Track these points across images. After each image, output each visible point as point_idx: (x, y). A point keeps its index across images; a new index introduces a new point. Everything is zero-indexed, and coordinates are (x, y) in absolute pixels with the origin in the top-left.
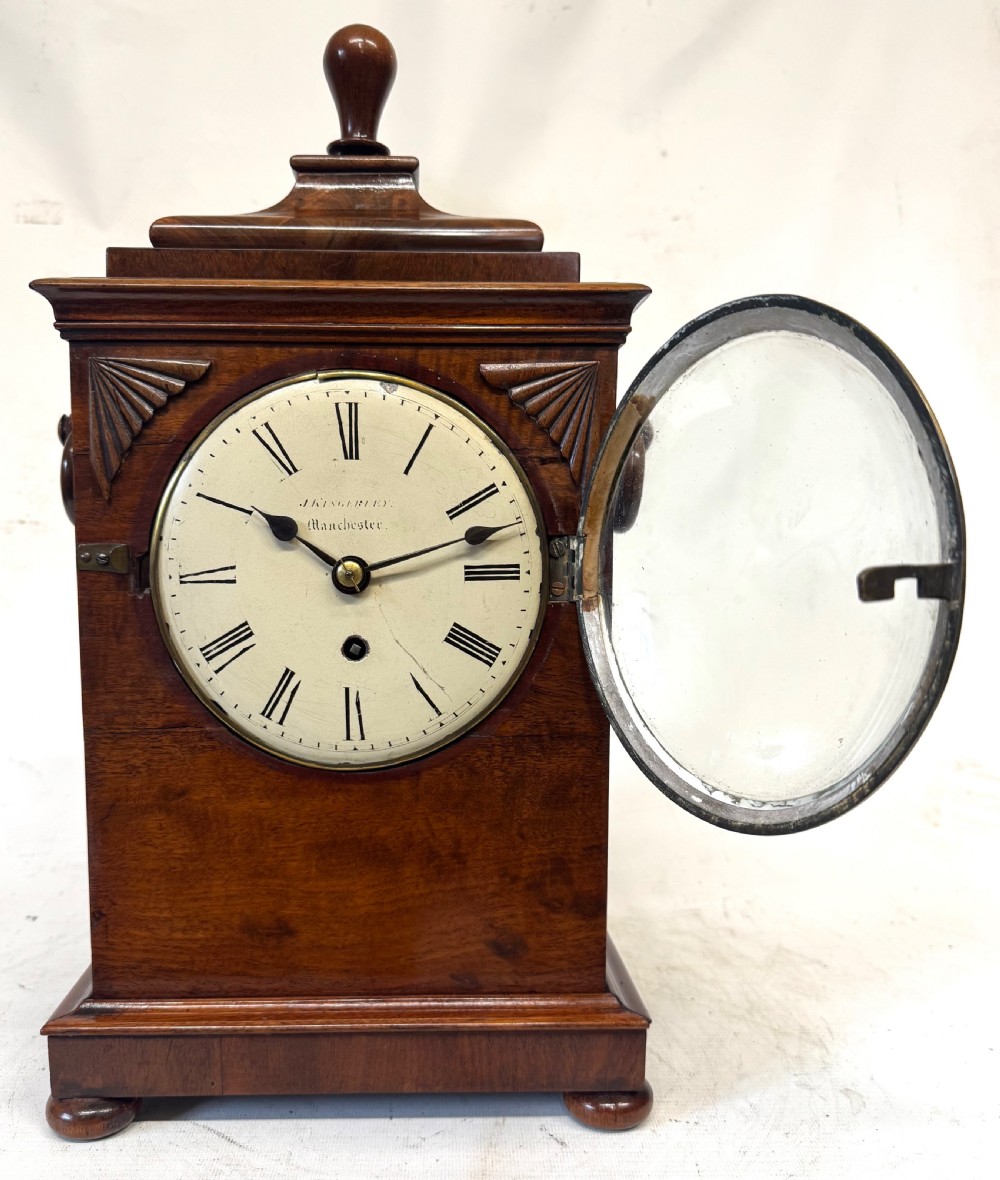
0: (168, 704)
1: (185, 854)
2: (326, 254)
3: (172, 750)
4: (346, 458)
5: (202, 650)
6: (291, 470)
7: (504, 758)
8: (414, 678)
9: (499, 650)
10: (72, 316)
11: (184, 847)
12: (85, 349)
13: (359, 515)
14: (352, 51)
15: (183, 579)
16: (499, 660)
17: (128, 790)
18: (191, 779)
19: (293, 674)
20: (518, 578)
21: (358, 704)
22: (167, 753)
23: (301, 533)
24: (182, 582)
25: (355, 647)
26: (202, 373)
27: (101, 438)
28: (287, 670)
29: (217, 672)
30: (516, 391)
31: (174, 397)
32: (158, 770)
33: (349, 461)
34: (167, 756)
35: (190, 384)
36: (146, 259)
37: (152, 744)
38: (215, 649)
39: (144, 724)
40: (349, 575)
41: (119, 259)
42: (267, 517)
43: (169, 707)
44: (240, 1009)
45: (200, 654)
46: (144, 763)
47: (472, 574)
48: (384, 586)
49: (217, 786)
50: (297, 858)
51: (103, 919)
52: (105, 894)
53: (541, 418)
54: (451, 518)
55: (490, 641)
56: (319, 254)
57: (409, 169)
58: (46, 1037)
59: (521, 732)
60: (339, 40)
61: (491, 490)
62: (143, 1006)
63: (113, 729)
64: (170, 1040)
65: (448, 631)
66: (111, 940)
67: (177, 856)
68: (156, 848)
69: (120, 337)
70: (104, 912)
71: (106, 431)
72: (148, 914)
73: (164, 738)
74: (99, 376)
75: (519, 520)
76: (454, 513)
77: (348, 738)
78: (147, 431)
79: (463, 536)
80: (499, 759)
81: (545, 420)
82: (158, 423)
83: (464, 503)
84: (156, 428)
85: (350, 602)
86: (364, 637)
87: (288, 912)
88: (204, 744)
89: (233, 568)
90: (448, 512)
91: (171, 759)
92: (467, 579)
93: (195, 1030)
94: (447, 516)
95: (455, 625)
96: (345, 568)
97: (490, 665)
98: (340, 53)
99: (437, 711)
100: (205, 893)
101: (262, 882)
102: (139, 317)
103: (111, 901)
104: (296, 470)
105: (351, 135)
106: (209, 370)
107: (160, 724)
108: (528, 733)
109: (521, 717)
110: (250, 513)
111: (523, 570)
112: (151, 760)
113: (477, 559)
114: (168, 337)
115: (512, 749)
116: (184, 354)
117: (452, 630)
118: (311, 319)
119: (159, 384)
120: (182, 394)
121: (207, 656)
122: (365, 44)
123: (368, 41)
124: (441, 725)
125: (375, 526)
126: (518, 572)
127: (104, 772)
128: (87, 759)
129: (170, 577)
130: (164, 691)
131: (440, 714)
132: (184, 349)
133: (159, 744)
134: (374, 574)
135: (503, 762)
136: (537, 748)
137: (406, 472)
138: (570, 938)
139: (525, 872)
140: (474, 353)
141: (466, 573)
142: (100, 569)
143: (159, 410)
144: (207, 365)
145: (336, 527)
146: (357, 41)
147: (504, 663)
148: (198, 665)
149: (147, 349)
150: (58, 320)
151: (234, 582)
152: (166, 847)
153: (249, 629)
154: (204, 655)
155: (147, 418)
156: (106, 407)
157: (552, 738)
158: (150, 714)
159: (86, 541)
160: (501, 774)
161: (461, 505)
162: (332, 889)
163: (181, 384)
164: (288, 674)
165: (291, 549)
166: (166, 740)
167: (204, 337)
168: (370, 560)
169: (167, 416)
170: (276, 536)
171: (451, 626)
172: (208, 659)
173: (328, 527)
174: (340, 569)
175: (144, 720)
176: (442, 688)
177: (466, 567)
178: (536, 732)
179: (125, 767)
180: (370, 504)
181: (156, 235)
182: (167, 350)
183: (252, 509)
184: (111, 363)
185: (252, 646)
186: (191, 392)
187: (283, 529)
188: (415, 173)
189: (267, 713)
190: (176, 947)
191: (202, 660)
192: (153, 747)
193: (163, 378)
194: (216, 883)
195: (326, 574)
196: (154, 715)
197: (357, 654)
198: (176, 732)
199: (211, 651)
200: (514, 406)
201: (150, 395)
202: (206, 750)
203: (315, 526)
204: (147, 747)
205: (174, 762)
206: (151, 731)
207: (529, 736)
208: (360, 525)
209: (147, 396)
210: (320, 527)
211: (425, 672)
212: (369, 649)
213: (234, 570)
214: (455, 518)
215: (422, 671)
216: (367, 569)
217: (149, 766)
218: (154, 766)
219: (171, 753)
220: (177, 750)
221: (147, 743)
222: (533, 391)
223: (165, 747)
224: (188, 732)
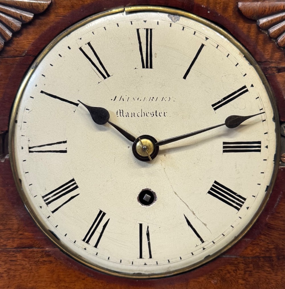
0: (20, 232)
3: (24, 263)
4: (143, 67)
5: (43, 197)
6: (106, 76)
7: (245, 272)
8: (186, 218)
9: (245, 199)
13: (151, 107)
15: (31, 150)
16: (245, 206)
18: (36, 282)
19: (104, 214)
20: (259, 151)
21: (148, 234)
22: (20, 265)
23: (112, 119)
24: (30, 152)
25: (147, 196)
26: (45, 8)
28: (101, 212)
29: (53, 212)
30: (263, 21)
31: (26, 24)
32: (15, 276)
33: (145, 69)
34: (21, 267)
35: (36, 17)
37: (10, 259)
38: (52, 197)
39: (6, 245)
40: (144, 150)
42: (88, 107)
43: (21, 234)
45: (42, 200)
46: (5, 271)
47: (228, 148)
48: (167, 155)
49: (53, 287)
53: (279, 41)
54: (215, 109)
55: (238, 193)
59: (258, 254)
61: (243, 90)
65: (210, 186)
73: (18, 255)
75: (262, 111)
76: (217, 106)
77: (141, 257)
78: (8, 48)
79: (224, 123)
80: (242, 272)
81: (282, 41)
82: (15, 42)
83: (225, 99)
84: (14, 46)
85: (144, 166)
86: (153, 190)
88: (44, 259)
89: (65, 142)
90: (213, 105)
91: (23, 269)
92: (224, 151)
94: (212, 108)
95: (216, 182)
96: (142, 143)
97: (238, 209)
99: (201, 240)
104: (109, 76)
106: (50, 6)
107: (15, 245)
108: (262, 255)
109: (258, 244)
110: (77, 105)
111: (263, 145)
112: (10, 269)
113: (231, 138)
115: (251, 265)
117: (213, 186)
119: (16, 16)
120: (31, 23)
121: (47, 202)
124: (204, 249)
125: (162, 115)
126: (260, 147)
129: (22, 148)
130: (18, 224)
131: (203, 242)
134: (161, 147)
135: (245, 273)
136: (268, 265)
137: (185, 77)
141: (224, 147)
143: (16, 33)
144: (49, 2)
145: (136, 115)
147: (248, 208)
148: (41, 207)
151: (65, 152)
153: (75, 183)
154: (45, 201)
155: (7, 39)
157: (279, 259)
158: (9, 239)
160: (243, 282)
161: (222, 101)
163: (31, 16)
164: (101, 214)
165: (105, 130)
166: (19, 256)
168: (159, 139)
169: (22, 38)
170: (95, 121)
171: (212, 183)
172: (48, 204)
173: (130, 115)
174: (138, 144)
175: (5, 243)
176: (205, 225)
177: (224, 143)
178: (268, 255)
180: (160, 99)
183: (78, 102)
185: (77, 195)
186: (38, 21)
187: (99, 116)
189: (87, 240)
191: (44, 204)
192: (11, 261)
193: (18, 12)
195: (129, 147)
196: (11, 239)
197: (148, 201)
198: (26, 251)
199: (50, 198)
200: (261, 32)
201: (10, 24)
202: (45, 263)
203: (121, 114)
204: (8, 260)
205: (24, 270)
206: (9, 250)
207: (263, 257)
208: (152, 114)
209: (7, 24)
210: (125, 115)
211: (194, 214)
212: (156, 198)
213: (65, 144)
214: (217, 110)
215: (192, 213)
216: (156, 144)
217: (9, 273)
218: (12, 273)
219: (23, 265)
220: (27, 262)
221: (7, 258)
222: (274, 21)
223: (18, 261)
224: (34, 251)
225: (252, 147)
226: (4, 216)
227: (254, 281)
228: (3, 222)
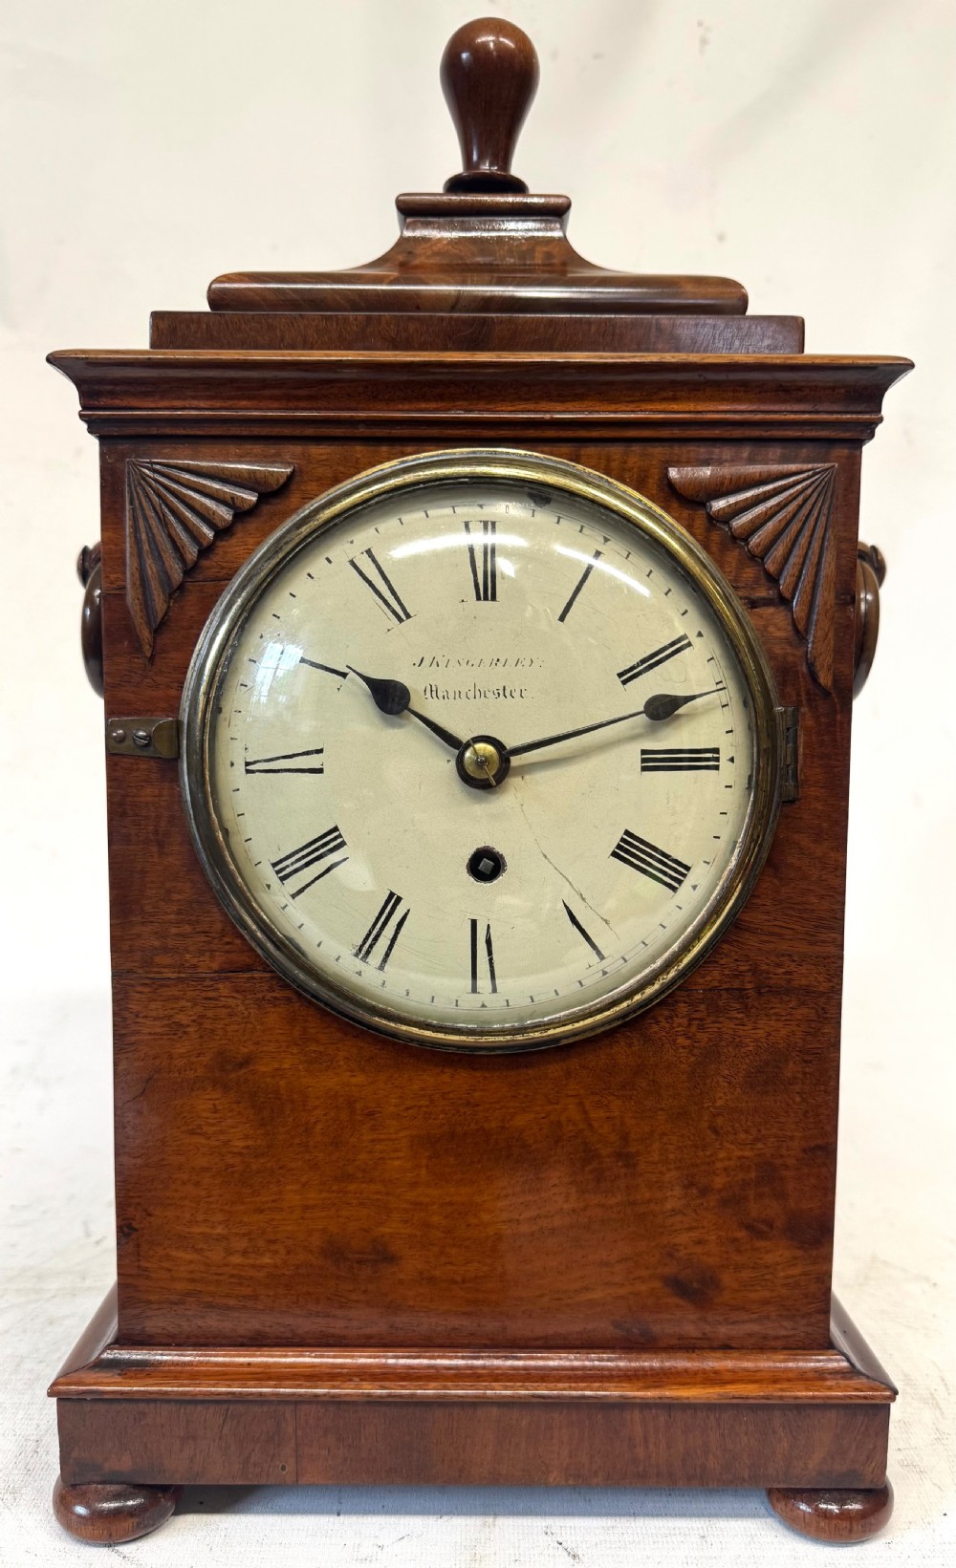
0: (226, 940)
1: (248, 1147)
2: (451, 318)
3: (233, 1002)
4: (478, 598)
5: (274, 865)
6: (403, 617)
7: (691, 1020)
8: (565, 905)
9: (688, 868)
10: (103, 401)
11: (246, 1137)
12: (120, 447)
13: (496, 678)
14: (480, 54)
15: (249, 768)
16: (688, 882)
17: (171, 1057)
18: (257, 1043)
19: (399, 899)
20: (717, 768)
21: (489, 942)
22: (224, 1007)
23: (415, 703)
24: (248, 771)
25: (486, 864)
26: (282, 481)
27: (141, 569)
28: (392, 895)
29: (293, 896)
30: (719, 505)
31: (242, 514)
32: (213, 1031)
33: (483, 603)
34: (225, 1011)
35: (265, 497)
36: (204, 326)
37: (204, 994)
38: (292, 864)
39: (195, 966)
40: (482, 762)
41: (167, 326)
42: (368, 680)
43: (228, 943)
44: (321, 1365)
45: (271, 871)
46: (194, 1021)
47: (652, 762)
48: (527, 777)
49: (292, 1054)
50: (401, 1154)
51: (134, 1236)
52: (137, 1200)
53: (752, 543)
54: (624, 682)
55: (674, 856)
56: (442, 319)
57: (556, 211)
58: (55, 1400)
59: (716, 984)
60: (463, 39)
61: (678, 646)
62: (189, 1357)
63: (150, 972)
64: (225, 1407)
65: (616, 841)
66: (143, 1264)
67: (235, 1150)
68: (209, 1138)
69: (168, 431)
70: (135, 1225)
71: (149, 562)
72: (196, 1230)
73: (220, 986)
74: (140, 484)
75: (720, 686)
76: (628, 676)
77: (474, 990)
78: (205, 563)
79: (642, 709)
80: (685, 1021)
81: (758, 545)
82: (220, 551)
83: (643, 661)
84: (216, 558)
85: (479, 800)
86: (499, 849)
87: (387, 1230)
88: (275, 995)
89: (320, 751)
90: (620, 675)
91: (230, 1015)
92: (644, 769)
93: (260, 1394)
94: (618, 681)
95: (627, 833)
96: (475, 752)
97: (674, 889)
98: (464, 56)
99: (599, 953)
100: (274, 1201)
101: (352, 1187)
102: (195, 403)
103: (145, 1210)
104: (408, 616)
105: (477, 165)
106: (290, 477)
107: (215, 966)
108: (725, 986)
109: (716, 962)
110: (344, 675)
111: (724, 757)
112: (203, 1017)
113: (658, 741)
114: (235, 430)
115: (702, 1007)
116: (256, 456)
117: (623, 840)
118: (433, 405)
119: (221, 497)
120: (252, 511)
121: (281, 875)
122: (497, 43)
123: (502, 39)
124: (604, 972)
125: (516, 694)
126: (717, 759)
127: (138, 1032)
128: (115, 1014)
129: (232, 764)
130: (221, 921)
131: (602, 957)
132: (258, 448)
133: (211, 994)
134: (515, 761)
135: (689, 1025)
136: (737, 1006)
137: (562, 618)
138: (782, 1274)
139: (719, 1181)
140: (658, 451)
141: (644, 760)
142: (139, 752)
143: (223, 532)
144: (289, 470)
145: (463, 695)
146: (488, 39)
147: (694, 887)
148: (269, 886)
149: (205, 449)
150: (85, 407)
151: (320, 771)
152: (221, 1137)
153: (340, 836)
154: (278, 872)
155: (205, 544)
156: (149, 528)
157: (760, 993)
158: (202, 952)
159: (120, 714)
160: (687, 1042)
161: (638, 665)
162: (448, 1199)
163: (252, 498)
164: (393, 900)
165: (401, 726)
166: (224, 988)
167: (287, 431)
168: (511, 742)
169: (233, 541)
170: (380, 708)
171: (621, 834)
172: (283, 879)
173: (451, 695)
174: (468, 754)
175: (194, 961)
176: (606, 921)
177: (644, 752)
178: (736, 984)
179: (167, 1025)
180: (512, 662)
181: (217, 298)
182: (233, 449)
183: (347, 670)
184: (158, 467)
185: (345, 860)
186: (266, 509)
187: (389, 698)
188: (565, 216)
189: (364, 950)
190: (232, 1276)
191: (274, 879)
192: (206, 999)
193: (227, 489)
194: (289, 1187)
195: (449, 761)
196: (208, 954)
197: (488, 873)
198: (238, 978)
199: (288, 866)
200: (715, 525)
201: (211, 512)
202: (278, 1002)
203: (434, 693)
204: (198, 997)
205: (234, 1019)
206: (204, 975)
207: (727, 990)
208: (496, 692)
209: (205, 513)
210: (440, 695)
211: (583, 899)
212: (504, 865)
213: (321, 755)
214: (629, 684)
215: (578, 897)
216: (505, 754)
217: (201, 1024)
218: (208, 1024)
219: (230, 1007)
220: (239, 1002)
221: (197, 993)
222: (742, 505)
223: (222, 999)
224: (254, 978)
225: (700, 759)
226: (194, 905)
227: (710, 1040)
228: (191, 918)
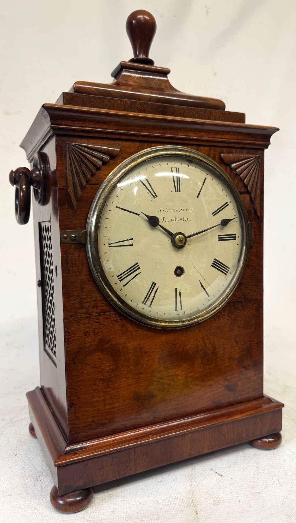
0: (101, 302)
1: (110, 369)
3: (104, 323)
4: (176, 191)
5: (118, 276)
6: (155, 196)
7: (229, 311)
8: (200, 282)
9: (229, 268)
10: (59, 122)
11: (110, 366)
13: (181, 215)
14: (139, 21)
15: (110, 245)
16: (229, 272)
17: (85, 343)
18: (112, 335)
19: (155, 284)
20: (235, 239)
21: (180, 295)
22: (102, 324)
23: (161, 223)
24: (110, 247)
25: (179, 271)
26: (117, 153)
27: (73, 180)
28: (153, 283)
29: (124, 286)
30: (233, 165)
31: (105, 163)
32: (98, 333)
33: (177, 192)
34: (102, 326)
35: (111, 158)
37: (95, 321)
38: (124, 276)
39: (92, 312)
40: (180, 241)
41: (69, 98)
42: (148, 216)
43: (102, 303)
44: (137, 434)
45: (117, 278)
46: (92, 330)
47: (222, 238)
48: (190, 244)
49: (123, 337)
50: (156, 363)
51: (74, 406)
52: (75, 394)
53: (241, 176)
54: (214, 215)
55: (226, 265)
58: (56, 468)
59: (235, 300)
61: (226, 205)
62: (96, 442)
63: (77, 316)
64: (113, 455)
65: (212, 262)
66: (77, 415)
67: (106, 371)
68: (98, 368)
69: (80, 134)
70: (74, 402)
71: (76, 178)
72: (94, 400)
73: (100, 317)
74: (72, 151)
75: (235, 217)
76: (214, 214)
77: (176, 310)
78: (93, 178)
79: (220, 223)
81: (243, 177)
82: (97, 175)
83: (218, 209)
84: (96, 177)
85: (177, 252)
86: (182, 266)
87: (153, 388)
88: (117, 318)
89: (132, 239)
92: (219, 240)
93: (125, 448)
94: (212, 215)
95: (215, 259)
96: (178, 237)
97: (226, 274)
99: (208, 295)
100: (119, 385)
101: (142, 376)
102: (90, 126)
103: (77, 397)
104: (157, 196)
106: (120, 152)
107: (98, 311)
108: (237, 301)
110: (138, 215)
111: (237, 236)
112: (95, 328)
113: (222, 232)
114: (102, 135)
115: (232, 307)
116: (107, 144)
118: (161, 132)
119: (98, 157)
120: (108, 162)
122: (143, 17)
123: (145, 17)
124: (209, 300)
125: (187, 220)
126: (235, 237)
127: (74, 337)
128: (65, 331)
129: (104, 245)
132: (108, 142)
133: (98, 321)
134: (188, 240)
136: (240, 306)
137: (198, 197)
138: (253, 379)
139: (237, 356)
140: (218, 149)
141: (219, 238)
142: (72, 242)
143: (98, 169)
144: (119, 149)
145: (172, 220)
146: (141, 17)
147: (231, 274)
148: (116, 283)
149: (91, 141)
150: (52, 124)
152: (102, 367)
153: (138, 266)
154: (119, 279)
155: (94, 172)
156: (75, 167)
157: (245, 302)
158: (94, 307)
159: (65, 229)
161: (217, 211)
162: (169, 375)
163: (108, 158)
164: (154, 284)
166: (101, 318)
167: (118, 137)
168: (187, 235)
169: (101, 171)
170: (151, 225)
171: (213, 260)
172: (121, 281)
173: (169, 221)
175: (92, 310)
176: (210, 285)
177: (219, 236)
178: (240, 300)
179: (84, 333)
180: (185, 210)
181: (76, 89)
182: (100, 141)
183: (141, 213)
184: (78, 146)
185: (140, 273)
186: (111, 162)
187: (153, 222)
188: (168, 74)
189: (144, 302)
190: (106, 413)
191: (118, 281)
192: (96, 322)
193: (100, 155)
194: (123, 380)
195: (169, 240)
196: (96, 307)
197: (179, 274)
198: (106, 314)
199: (122, 276)
200: (232, 171)
201: (95, 162)
202: (118, 321)
203: (164, 220)
204: (93, 322)
205: (105, 328)
206: (95, 315)
207: (237, 302)
208: (181, 219)
209: (93, 162)
210: (166, 220)
211: (204, 279)
212: (184, 271)
213: (132, 240)
214: (215, 216)
215: (203, 279)
216: (186, 238)
217: (94, 331)
218: (96, 331)
219: (103, 324)
220: (106, 322)
221: (93, 321)
222: (239, 165)
223: (101, 322)
224: (110, 314)
225: (232, 237)
226: (91, 292)
227: (234, 316)
228: (90, 296)
